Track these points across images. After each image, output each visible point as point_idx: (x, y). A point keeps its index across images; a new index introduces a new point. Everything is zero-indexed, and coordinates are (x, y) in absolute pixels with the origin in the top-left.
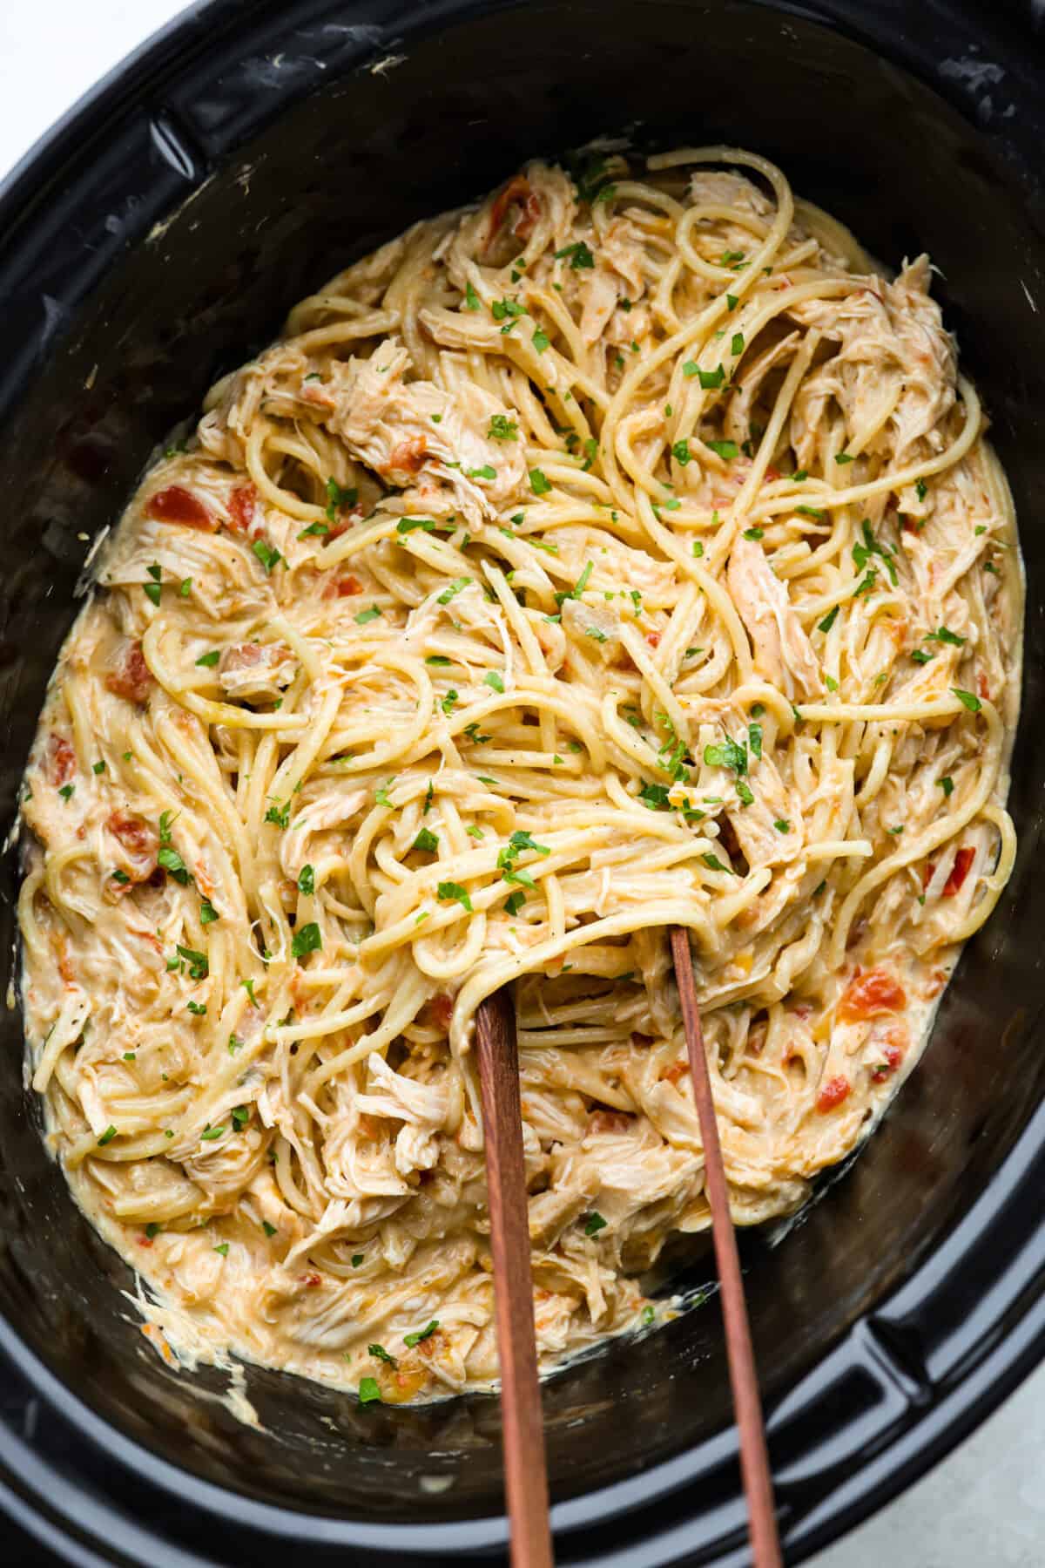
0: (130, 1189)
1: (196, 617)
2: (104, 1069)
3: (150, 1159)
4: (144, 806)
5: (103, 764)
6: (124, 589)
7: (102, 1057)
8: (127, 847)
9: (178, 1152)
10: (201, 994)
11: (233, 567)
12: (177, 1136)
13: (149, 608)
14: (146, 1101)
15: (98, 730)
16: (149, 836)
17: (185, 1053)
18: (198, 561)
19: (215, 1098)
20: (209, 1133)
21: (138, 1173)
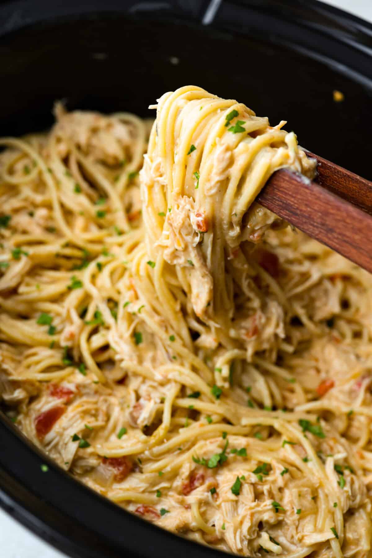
0: (357, 542)
1: (101, 434)
2: (300, 529)
3: (344, 527)
4: (185, 471)
5: (158, 491)
6: (76, 457)
7: (294, 527)
8: (201, 484)
9: (344, 504)
10: (279, 468)
11: (86, 407)
12: (337, 501)
13: (90, 450)
14: (320, 513)
15: (142, 490)
16: (200, 472)
17: (304, 486)
18: (77, 420)
19: (326, 477)
20: (342, 484)
21: (350, 535)
